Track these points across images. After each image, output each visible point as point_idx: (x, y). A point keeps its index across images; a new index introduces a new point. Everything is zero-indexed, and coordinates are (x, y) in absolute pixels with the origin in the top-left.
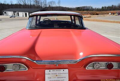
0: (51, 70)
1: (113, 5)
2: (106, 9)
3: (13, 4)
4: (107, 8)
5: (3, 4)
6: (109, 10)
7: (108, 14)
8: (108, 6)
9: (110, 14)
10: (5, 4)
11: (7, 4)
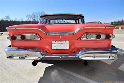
0: (56, 41)
1: (122, 20)
2: (116, 24)
3: (23, 21)
4: (117, 22)
5: (14, 21)
6: (119, 25)
7: (118, 28)
8: (117, 21)
9: (120, 28)
10: (16, 22)
11: (18, 21)
